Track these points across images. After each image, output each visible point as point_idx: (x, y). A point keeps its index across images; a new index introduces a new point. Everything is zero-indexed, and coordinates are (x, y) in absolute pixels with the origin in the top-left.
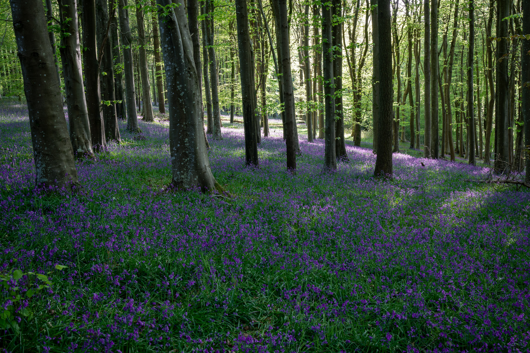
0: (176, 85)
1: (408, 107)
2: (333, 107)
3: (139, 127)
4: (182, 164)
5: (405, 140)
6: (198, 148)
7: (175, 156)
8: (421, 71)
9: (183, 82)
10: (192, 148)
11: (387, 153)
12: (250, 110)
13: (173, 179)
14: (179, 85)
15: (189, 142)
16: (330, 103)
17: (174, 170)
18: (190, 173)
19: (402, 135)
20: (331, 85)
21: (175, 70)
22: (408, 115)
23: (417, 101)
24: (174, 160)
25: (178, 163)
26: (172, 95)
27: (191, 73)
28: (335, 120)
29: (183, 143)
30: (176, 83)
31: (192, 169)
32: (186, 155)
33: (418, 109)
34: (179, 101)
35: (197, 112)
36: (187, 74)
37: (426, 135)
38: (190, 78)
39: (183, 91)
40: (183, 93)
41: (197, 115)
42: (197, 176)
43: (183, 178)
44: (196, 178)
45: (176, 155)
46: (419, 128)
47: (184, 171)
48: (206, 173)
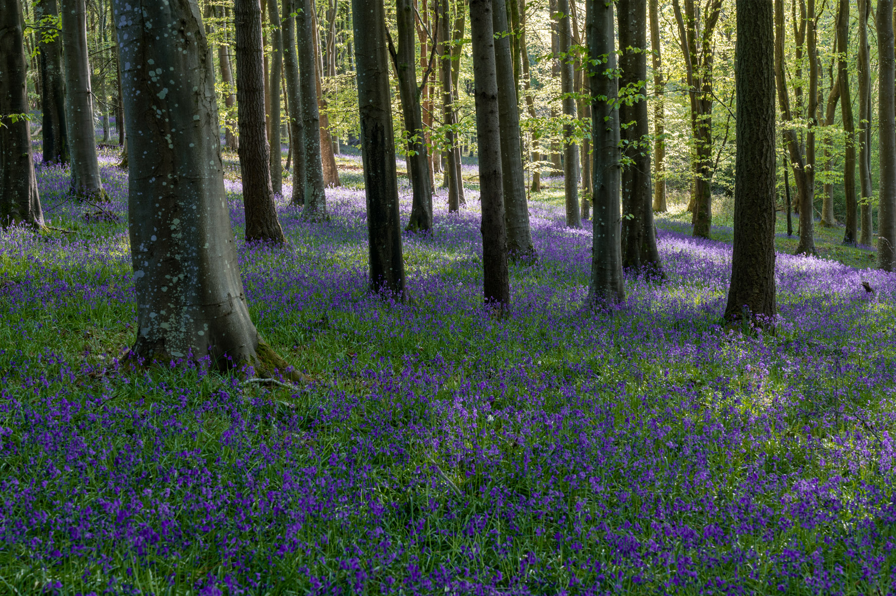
0: (145, 68)
1: (837, 131)
2: (615, 130)
3: (101, 187)
4: (165, 289)
5: (833, 221)
6: (207, 245)
7: (145, 269)
8: (872, 37)
9: (164, 61)
10: (191, 245)
11: (760, 259)
12: (380, 140)
13: (139, 333)
14: (153, 68)
15: (183, 230)
16: (606, 119)
17: (142, 306)
18: (185, 316)
19: (823, 207)
20: (608, 72)
21: (144, 26)
22: (839, 152)
23: (862, 117)
24: (142, 279)
25: (153, 288)
26: (135, 97)
27: (189, 34)
28: (619, 167)
29: (165, 232)
30: (144, 64)
31: (191, 306)
32: (174, 266)
33: (865, 137)
34: (154, 114)
35: (205, 144)
36: (177, 37)
37: (882, 209)
38: (184, 49)
39: (166, 85)
40: (165, 91)
41: (204, 152)
42: (206, 325)
43: (165, 331)
44: (202, 329)
45: (146, 264)
46: (869, 189)
47: (170, 311)
48: (233, 316)
